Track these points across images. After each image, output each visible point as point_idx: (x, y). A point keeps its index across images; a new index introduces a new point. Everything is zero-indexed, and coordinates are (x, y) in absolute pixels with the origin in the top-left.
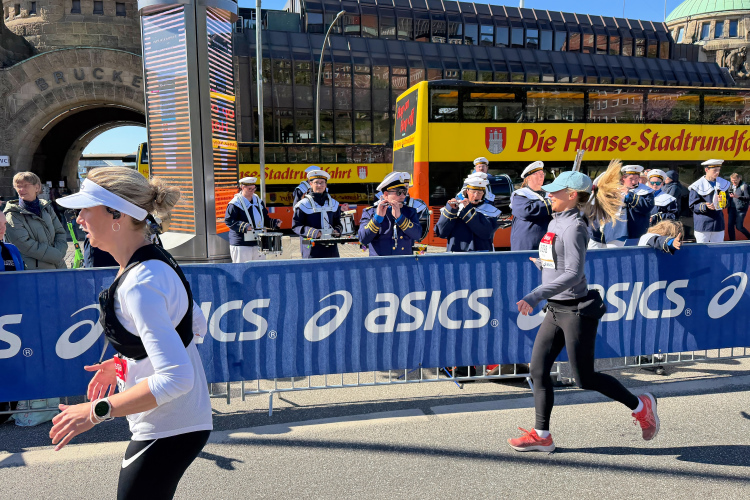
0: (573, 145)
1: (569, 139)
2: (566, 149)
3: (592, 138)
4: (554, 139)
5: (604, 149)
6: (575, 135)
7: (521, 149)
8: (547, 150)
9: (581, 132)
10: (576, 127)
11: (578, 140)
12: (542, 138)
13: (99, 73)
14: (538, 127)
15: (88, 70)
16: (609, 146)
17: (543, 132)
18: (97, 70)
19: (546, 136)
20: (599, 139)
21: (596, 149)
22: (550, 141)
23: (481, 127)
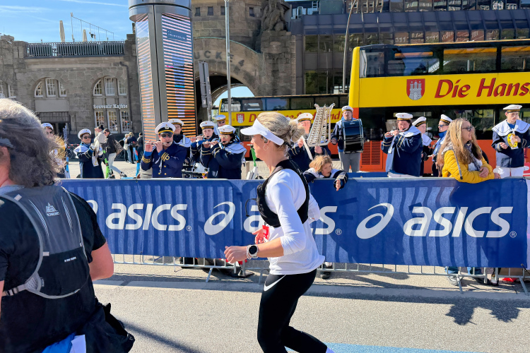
0: (485, 91)
1: (482, 87)
2: (479, 95)
3: (504, 85)
4: (468, 87)
5: (515, 93)
6: (487, 83)
7: (438, 95)
8: (461, 96)
9: (494, 80)
10: (489, 77)
11: (491, 88)
12: (457, 87)
13: (208, 54)
14: (453, 78)
15: (201, 52)
16: (520, 91)
17: (458, 81)
18: (206, 52)
19: (460, 85)
20: (511, 86)
21: (508, 94)
22: (464, 89)
23: (403, 79)
